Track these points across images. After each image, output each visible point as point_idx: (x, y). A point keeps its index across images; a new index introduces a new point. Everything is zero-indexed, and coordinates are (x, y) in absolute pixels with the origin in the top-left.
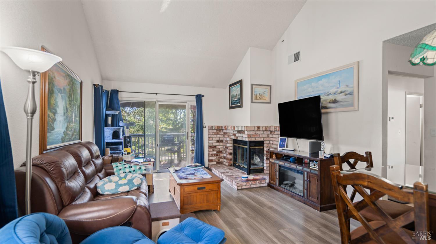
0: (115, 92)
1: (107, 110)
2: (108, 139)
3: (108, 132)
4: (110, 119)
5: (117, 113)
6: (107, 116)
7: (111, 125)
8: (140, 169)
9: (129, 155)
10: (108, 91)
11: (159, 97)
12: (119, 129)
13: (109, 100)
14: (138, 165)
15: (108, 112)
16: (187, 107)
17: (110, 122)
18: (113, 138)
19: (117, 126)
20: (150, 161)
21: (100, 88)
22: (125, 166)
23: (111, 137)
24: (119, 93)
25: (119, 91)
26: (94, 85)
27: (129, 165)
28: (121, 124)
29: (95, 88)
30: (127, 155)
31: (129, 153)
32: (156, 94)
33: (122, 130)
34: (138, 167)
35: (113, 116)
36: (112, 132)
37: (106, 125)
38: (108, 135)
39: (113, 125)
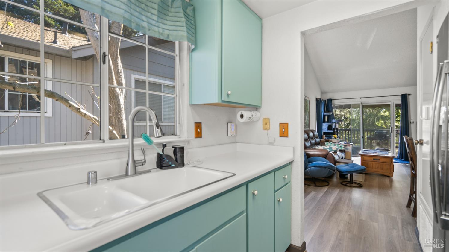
0: (330, 101)
1: (324, 112)
2: (325, 130)
3: (325, 127)
4: (326, 118)
5: (331, 114)
6: (324, 116)
7: (327, 122)
8: (341, 147)
9: (336, 139)
10: (326, 100)
11: (363, 100)
12: (332, 124)
13: (326, 105)
14: (340, 144)
15: (325, 114)
16: (391, 106)
17: (326, 119)
18: (328, 130)
19: (331, 122)
20: (349, 144)
21: (320, 100)
22: (332, 144)
23: (327, 129)
24: (333, 100)
25: (333, 99)
26: (317, 99)
27: (334, 144)
28: (333, 121)
29: (317, 100)
30: (334, 139)
31: (336, 138)
32: (361, 98)
33: (334, 124)
34: (339, 146)
35: (329, 116)
36: (327, 126)
37: (324, 121)
38: (325, 128)
39: (328, 122)
